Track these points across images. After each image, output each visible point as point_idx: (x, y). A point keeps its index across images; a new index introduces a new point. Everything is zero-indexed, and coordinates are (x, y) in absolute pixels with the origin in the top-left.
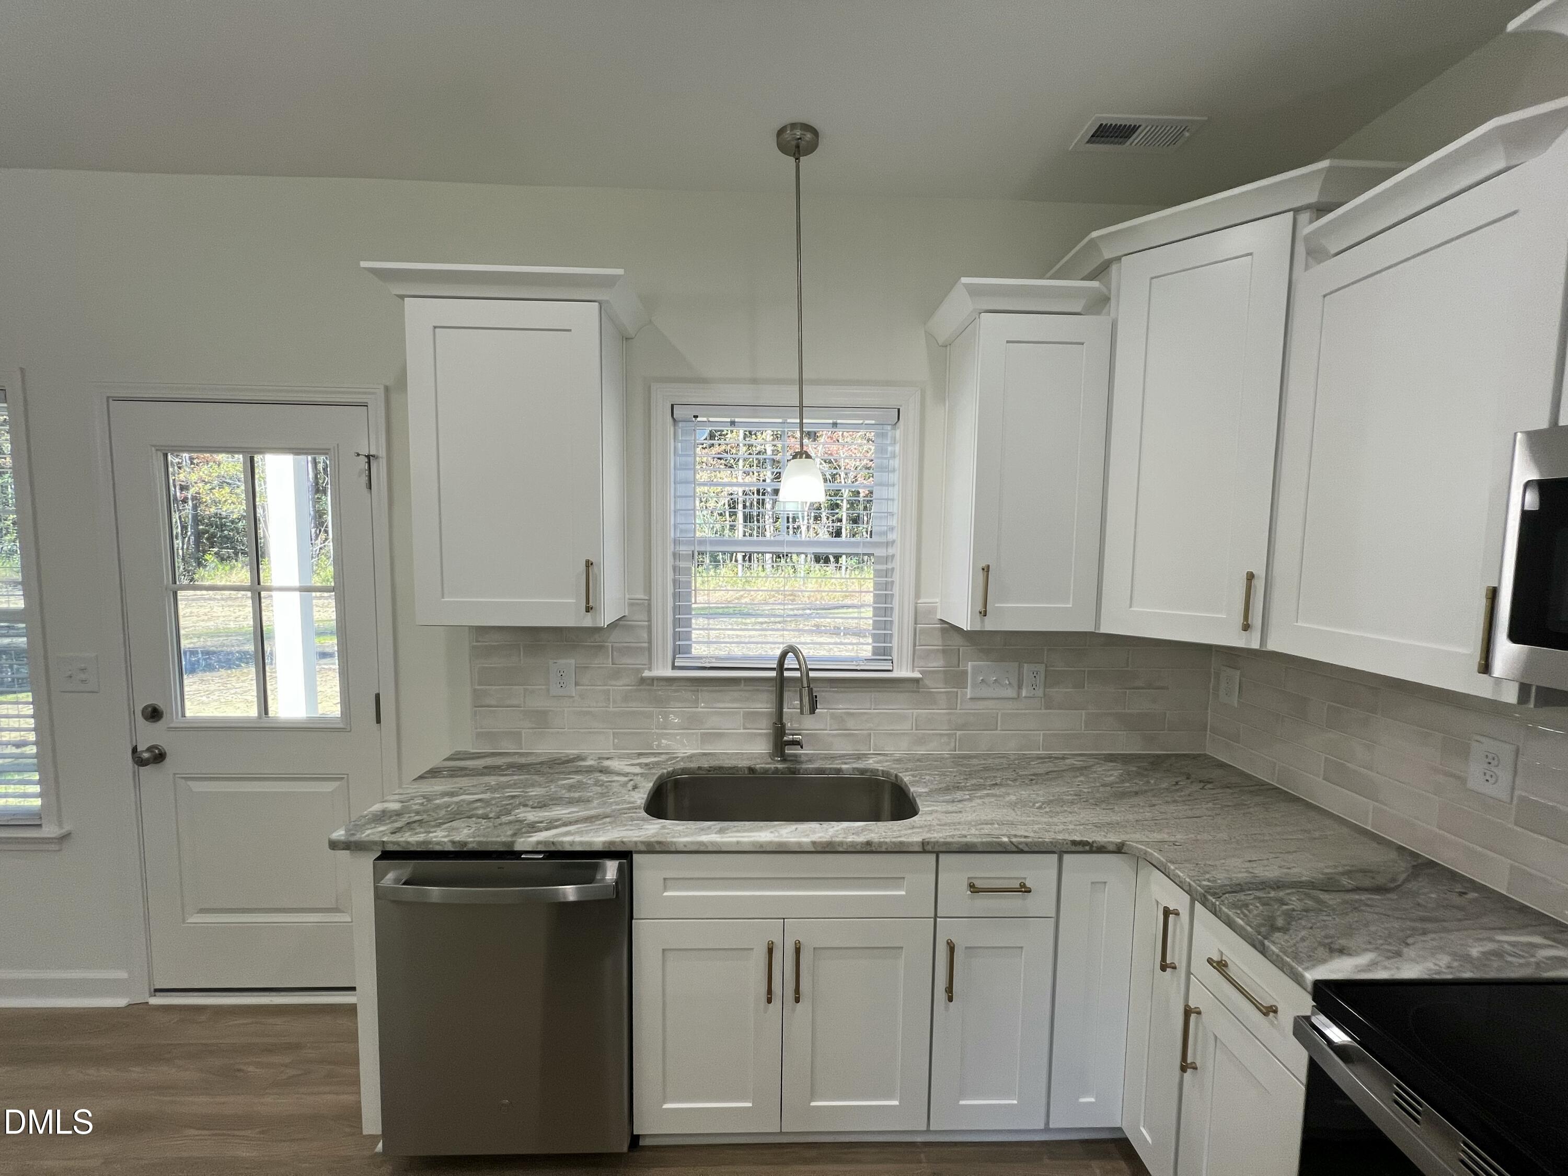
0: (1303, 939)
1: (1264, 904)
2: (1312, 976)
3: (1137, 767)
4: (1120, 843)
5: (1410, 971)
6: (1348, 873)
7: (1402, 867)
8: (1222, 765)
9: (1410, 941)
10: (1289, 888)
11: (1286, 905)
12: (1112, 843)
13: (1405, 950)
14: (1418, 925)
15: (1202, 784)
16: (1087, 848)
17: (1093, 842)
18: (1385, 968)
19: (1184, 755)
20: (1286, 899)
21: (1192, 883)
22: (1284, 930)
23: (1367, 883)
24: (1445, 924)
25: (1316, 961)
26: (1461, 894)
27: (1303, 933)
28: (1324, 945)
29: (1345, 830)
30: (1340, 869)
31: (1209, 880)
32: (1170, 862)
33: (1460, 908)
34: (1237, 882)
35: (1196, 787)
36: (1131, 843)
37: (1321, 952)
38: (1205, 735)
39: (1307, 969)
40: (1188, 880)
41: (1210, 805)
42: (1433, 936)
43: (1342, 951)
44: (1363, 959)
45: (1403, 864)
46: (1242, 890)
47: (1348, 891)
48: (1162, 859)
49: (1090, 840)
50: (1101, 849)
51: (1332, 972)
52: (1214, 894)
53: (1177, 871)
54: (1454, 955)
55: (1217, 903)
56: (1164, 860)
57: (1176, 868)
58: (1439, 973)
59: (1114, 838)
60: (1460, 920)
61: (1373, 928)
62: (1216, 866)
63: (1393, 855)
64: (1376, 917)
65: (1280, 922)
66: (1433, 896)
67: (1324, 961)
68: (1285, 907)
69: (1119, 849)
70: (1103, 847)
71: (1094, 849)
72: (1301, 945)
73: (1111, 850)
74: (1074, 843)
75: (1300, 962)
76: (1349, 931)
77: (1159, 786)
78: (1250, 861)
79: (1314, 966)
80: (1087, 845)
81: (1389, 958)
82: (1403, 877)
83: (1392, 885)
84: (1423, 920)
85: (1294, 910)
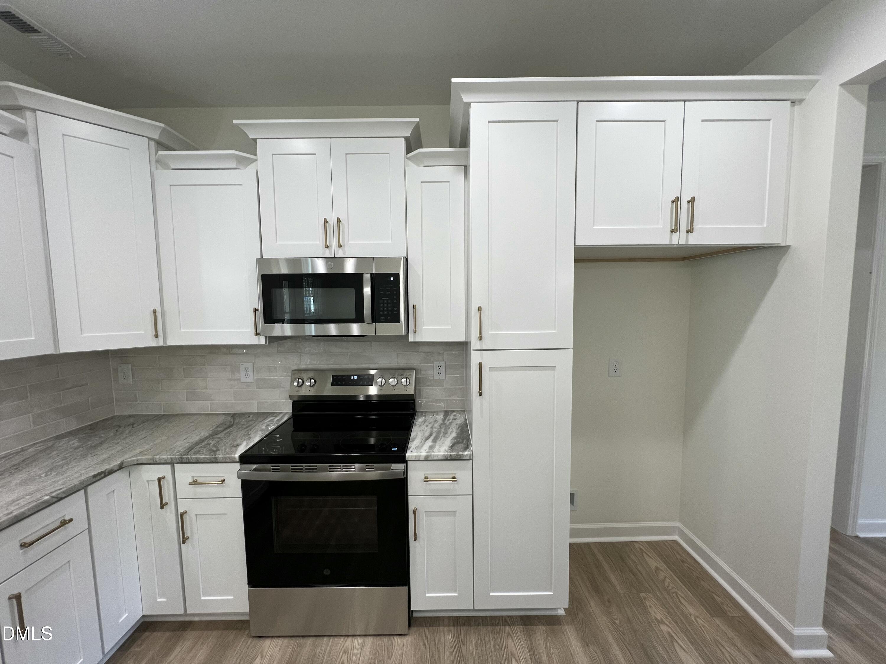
0: (225, 449)
1: (204, 448)
2: (237, 456)
3: (85, 434)
4: (121, 463)
5: (257, 440)
6: (217, 427)
7: (229, 418)
8: (130, 416)
9: (249, 433)
10: (206, 440)
11: (211, 444)
12: (116, 465)
13: (251, 436)
14: (247, 429)
15: (131, 427)
16: (103, 475)
17: (105, 470)
18: (251, 442)
19: (105, 419)
20: (209, 442)
21: (172, 457)
22: (218, 450)
23: (225, 427)
24: (252, 426)
25: (235, 452)
26: (249, 417)
27: (224, 448)
28: (232, 447)
29: (203, 416)
30: (214, 427)
31: (177, 452)
32: (155, 456)
33: (252, 420)
34: (188, 447)
35: (128, 429)
36: (127, 460)
37: (234, 449)
38: (113, 405)
39: (234, 454)
40: (169, 457)
41: (144, 431)
42: (253, 429)
43: (238, 445)
44: (245, 443)
45: (229, 417)
46: (192, 449)
47: (223, 431)
48: (149, 457)
49: (103, 470)
50: (111, 472)
51: (241, 450)
52: (185, 455)
53: (161, 457)
54: (260, 431)
55: (189, 456)
56: (151, 457)
57: (160, 456)
58: (262, 436)
59: (116, 463)
60: (254, 423)
61: (239, 436)
62: (174, 447)
63: (224, 417)
64: (236, 433)
65: (215, 449)
66: (243, 421)
67: (236, 450)
68: (211, 445)
69: (121, 467)
70: (112, 470)
71: (107, 474)
72: (226, 450)
73: (116, 469)
74: (94, 476)
75: (231, 454)
76: (234, 440)
77: (110, 435)
78: (185, 440)
79: (235, 453)
80: (102, 474)
81: (249, 440)
82: (232, 420)
83: (232, 423)
84: (247, 427)
85: (214, 444)
